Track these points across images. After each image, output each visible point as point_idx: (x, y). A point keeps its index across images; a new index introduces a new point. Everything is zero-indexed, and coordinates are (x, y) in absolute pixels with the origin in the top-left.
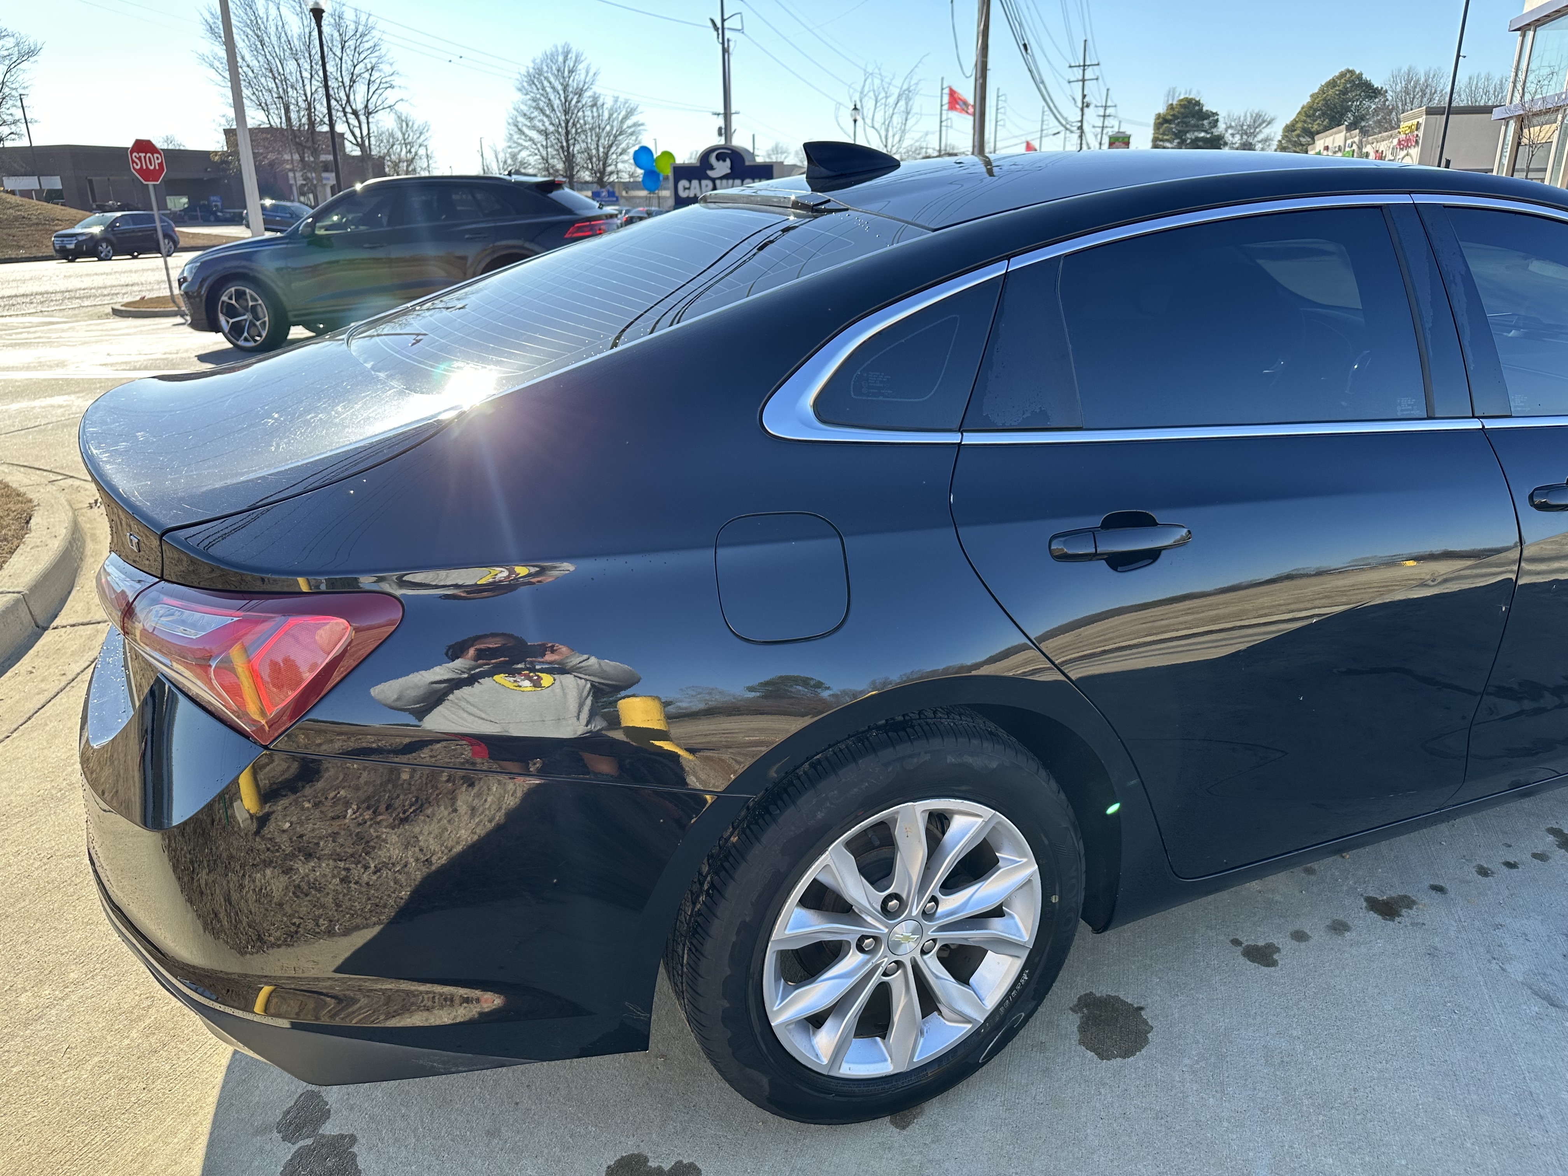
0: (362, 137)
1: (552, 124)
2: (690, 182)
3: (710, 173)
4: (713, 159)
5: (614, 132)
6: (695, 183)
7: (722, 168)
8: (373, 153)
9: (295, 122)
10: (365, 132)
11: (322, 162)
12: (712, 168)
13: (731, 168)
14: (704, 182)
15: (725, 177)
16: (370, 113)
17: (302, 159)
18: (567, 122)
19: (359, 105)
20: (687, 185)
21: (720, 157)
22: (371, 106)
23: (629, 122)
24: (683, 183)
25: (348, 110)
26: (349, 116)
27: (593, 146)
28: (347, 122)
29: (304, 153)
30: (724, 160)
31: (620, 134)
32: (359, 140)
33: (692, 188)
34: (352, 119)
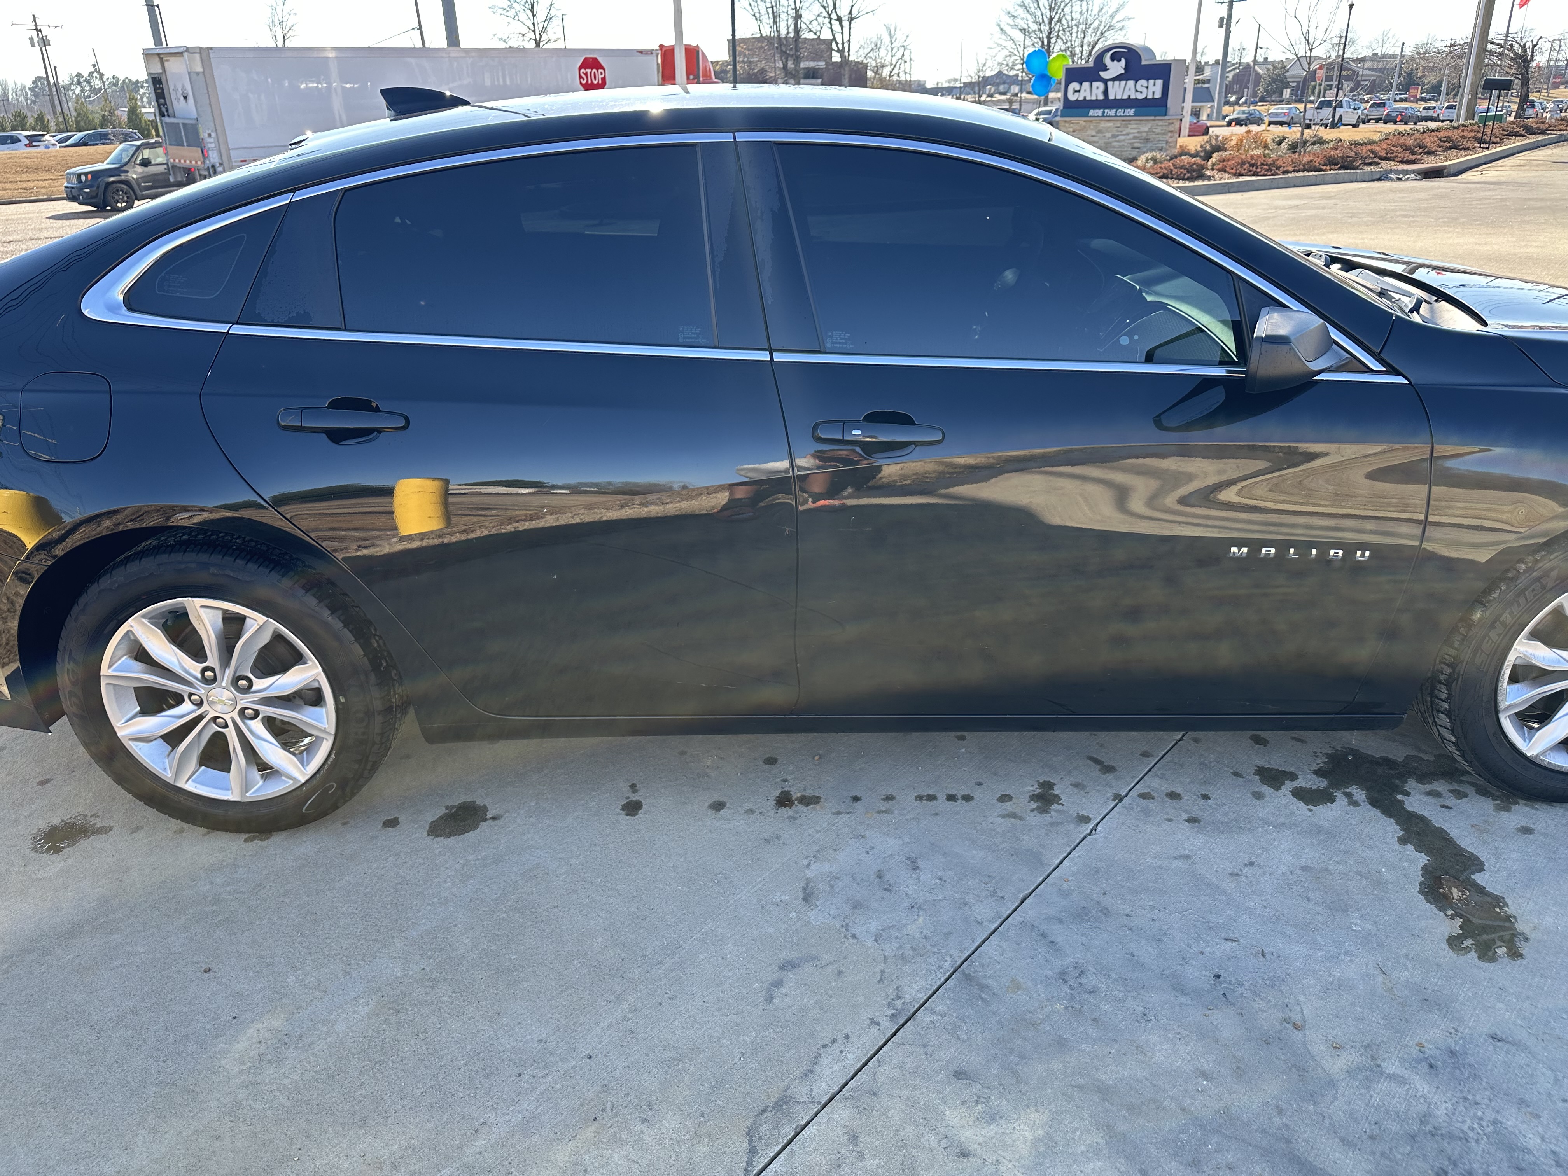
0: (843, 44)
1: (1035, 22)
2: (1081, 84)
3: (1102, 74)
4: (1107, 59)
5: (1101, 28)
6: (1086, 85)
7: (1116, 68)
8: (851, 59)
9: (783, 32)
10: (846, 38)
11: (804, 69)
12: (1105, 69)
13: (1125, 69)
14: (1095, 84)
15: (1119, 78)
16: (852, 19)
17: (785, 67)
18: (1051, 19)
19: (843, 12)
20: (1077, 88)
21: (1115, 58)
22: (855, 13)
23: (1118, 17)
24: (1074, 86)
25: (834, 16)
26: (833, 21)
27: (1077, 43)
28: (831, 28)
29: (787, 61)
30: (1119, 61)
31: (1108, 30)
32: (840, 46)
33: (1082, 91)
34: (836, 26)
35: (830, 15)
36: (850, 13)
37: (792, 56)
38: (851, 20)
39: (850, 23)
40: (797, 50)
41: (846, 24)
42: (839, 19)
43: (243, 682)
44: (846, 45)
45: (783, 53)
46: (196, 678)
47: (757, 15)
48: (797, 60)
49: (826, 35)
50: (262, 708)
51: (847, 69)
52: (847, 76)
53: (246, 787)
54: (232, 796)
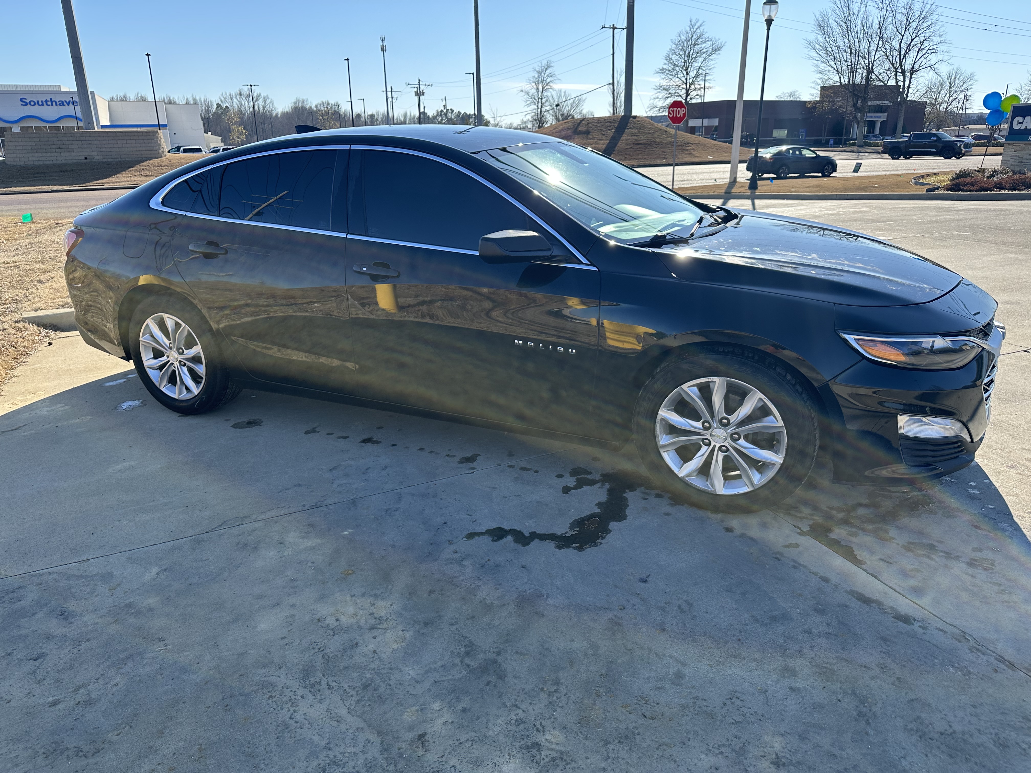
0: (904, 89)
2: (1024, 118)
8: (908, 99)
9: (857, 81)
10: (906, 85)
11: (871, 105)
20: (1021, 121)
22: (916, 67)
24: (1019, 119)
25: (899, 70)
26: (898, 74)
28: (896, 78)
29: (857, 101)
32: (901, 90)
33: (1024, 123)
34: (900, 78)
35: (896, 69)
36: (913, 68)
37: (861, 97)
38: (913, 71)
39: (911, 75)
40: (865, 93)
41: (908, 75)
42: (903, 72)
43: (181, 351)
44: (906, 90)
45: (855, 95)
46: (167, 346)
47: (840, 70)
48: (865, 100)
49: (892, 82)
50: (188, 363)
51: (904, 106)
52: (903, 111)
53: (180, 393)
54: (175, 396)
